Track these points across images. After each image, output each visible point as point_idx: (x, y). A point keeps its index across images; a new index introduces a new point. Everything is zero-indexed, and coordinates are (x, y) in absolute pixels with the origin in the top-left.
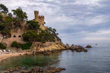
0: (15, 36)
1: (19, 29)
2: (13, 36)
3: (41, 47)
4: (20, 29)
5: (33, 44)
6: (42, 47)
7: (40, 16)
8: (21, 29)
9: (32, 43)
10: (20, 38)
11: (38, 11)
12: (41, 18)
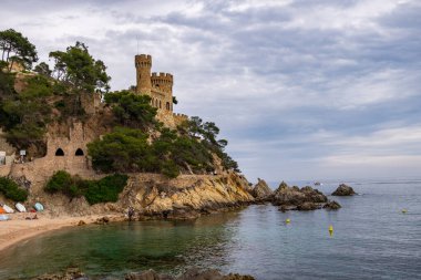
0: (60, 153)
1: (78, 126)
2: (55, 151)
3: (160, 192)
4: (80, 124)
5: (129, 182)
6: (163, 194)
7: (158, 75)
8: (83, 123)
9: (127, 178)
10: (80, 159)
11: (149, 57)
12: (161, 84)
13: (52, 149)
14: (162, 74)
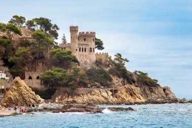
0: (30, 78)
1: (40, 64)
2: (28, 77)
3: (68, 95)
4: (41, 64)
5: (56, 91)
7: (85, 33)
8: (43, 63)
11: (77, 27)
12: (87, 38)
13: (27, 77)
14: (87, 33)
